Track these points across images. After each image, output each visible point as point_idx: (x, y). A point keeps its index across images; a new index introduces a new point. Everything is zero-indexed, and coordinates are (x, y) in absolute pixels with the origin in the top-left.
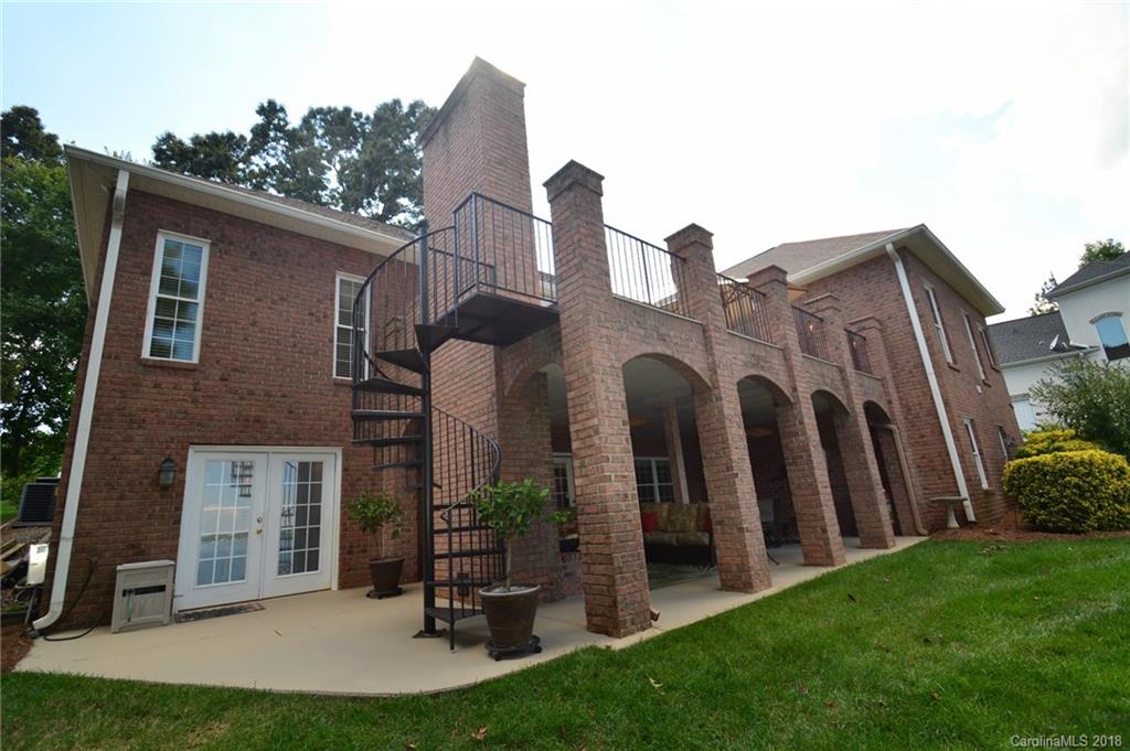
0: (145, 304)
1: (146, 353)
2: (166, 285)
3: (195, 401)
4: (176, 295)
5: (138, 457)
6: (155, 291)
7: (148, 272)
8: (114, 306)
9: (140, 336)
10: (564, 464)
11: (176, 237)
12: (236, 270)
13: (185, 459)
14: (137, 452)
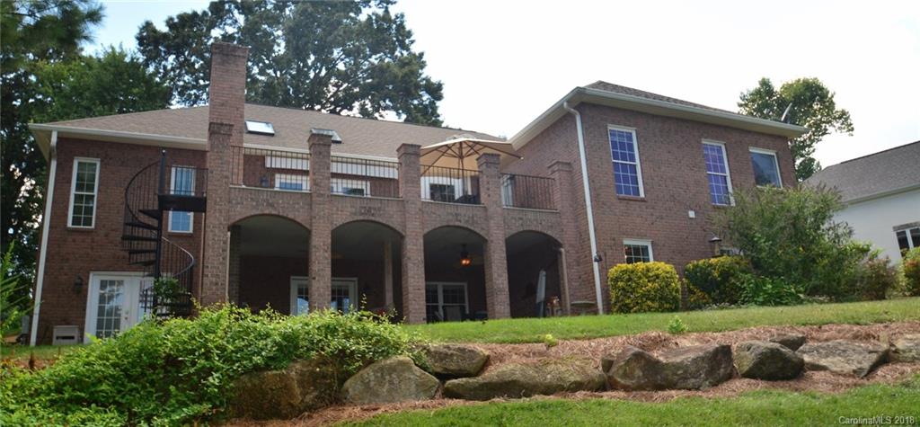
0: (68, 199)
1: (70, 224)
2: (79, 187)
3: (92, 248)
4: (83, 191)
5: (66, 277)
6: (73, 191)
7: (69, 182)
8: (54, 202)
9: (66, 215)
10: (347, 286)
11: (84, 160)
12: (113, 173)
13: (88, 278)
14: (66, 275)
